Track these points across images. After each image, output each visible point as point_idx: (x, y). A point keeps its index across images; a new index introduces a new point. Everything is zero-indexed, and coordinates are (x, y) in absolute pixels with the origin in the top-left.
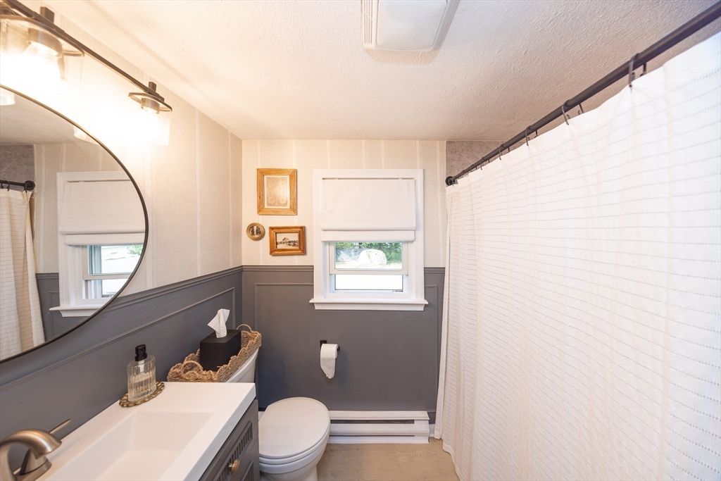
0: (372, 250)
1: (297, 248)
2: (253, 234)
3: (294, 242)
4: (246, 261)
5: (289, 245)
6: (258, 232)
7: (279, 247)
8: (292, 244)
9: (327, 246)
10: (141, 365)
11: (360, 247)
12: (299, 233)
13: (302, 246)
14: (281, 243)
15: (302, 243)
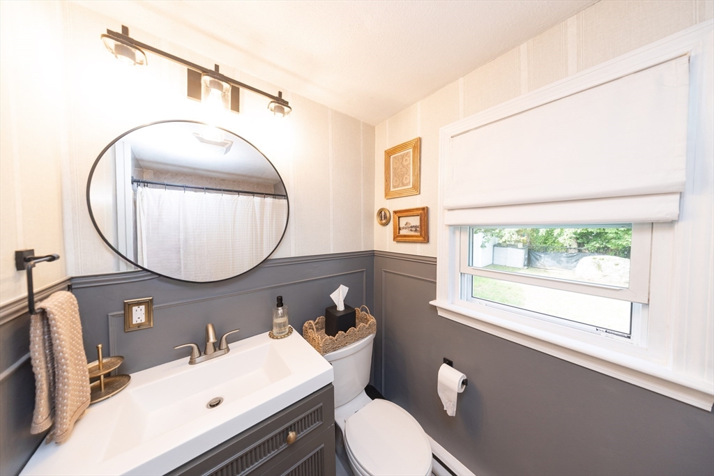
0: (606, 257)
1: (419, 234)
2: (381, 220)
3: (416, 227)
4: (377, 247)
5: (411, 230)
6: (385, 217)
7: (403, 232)
8: (414, 229)
9: (458, 233)
10: (280, 310)
11: (580, 251)
12: (421, 215)
13: (423, 232)
14: (403, 228)
15: (423, 228)
